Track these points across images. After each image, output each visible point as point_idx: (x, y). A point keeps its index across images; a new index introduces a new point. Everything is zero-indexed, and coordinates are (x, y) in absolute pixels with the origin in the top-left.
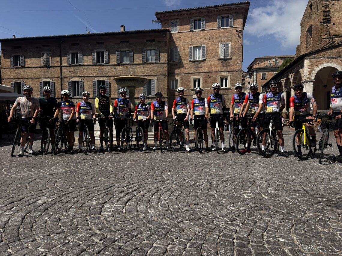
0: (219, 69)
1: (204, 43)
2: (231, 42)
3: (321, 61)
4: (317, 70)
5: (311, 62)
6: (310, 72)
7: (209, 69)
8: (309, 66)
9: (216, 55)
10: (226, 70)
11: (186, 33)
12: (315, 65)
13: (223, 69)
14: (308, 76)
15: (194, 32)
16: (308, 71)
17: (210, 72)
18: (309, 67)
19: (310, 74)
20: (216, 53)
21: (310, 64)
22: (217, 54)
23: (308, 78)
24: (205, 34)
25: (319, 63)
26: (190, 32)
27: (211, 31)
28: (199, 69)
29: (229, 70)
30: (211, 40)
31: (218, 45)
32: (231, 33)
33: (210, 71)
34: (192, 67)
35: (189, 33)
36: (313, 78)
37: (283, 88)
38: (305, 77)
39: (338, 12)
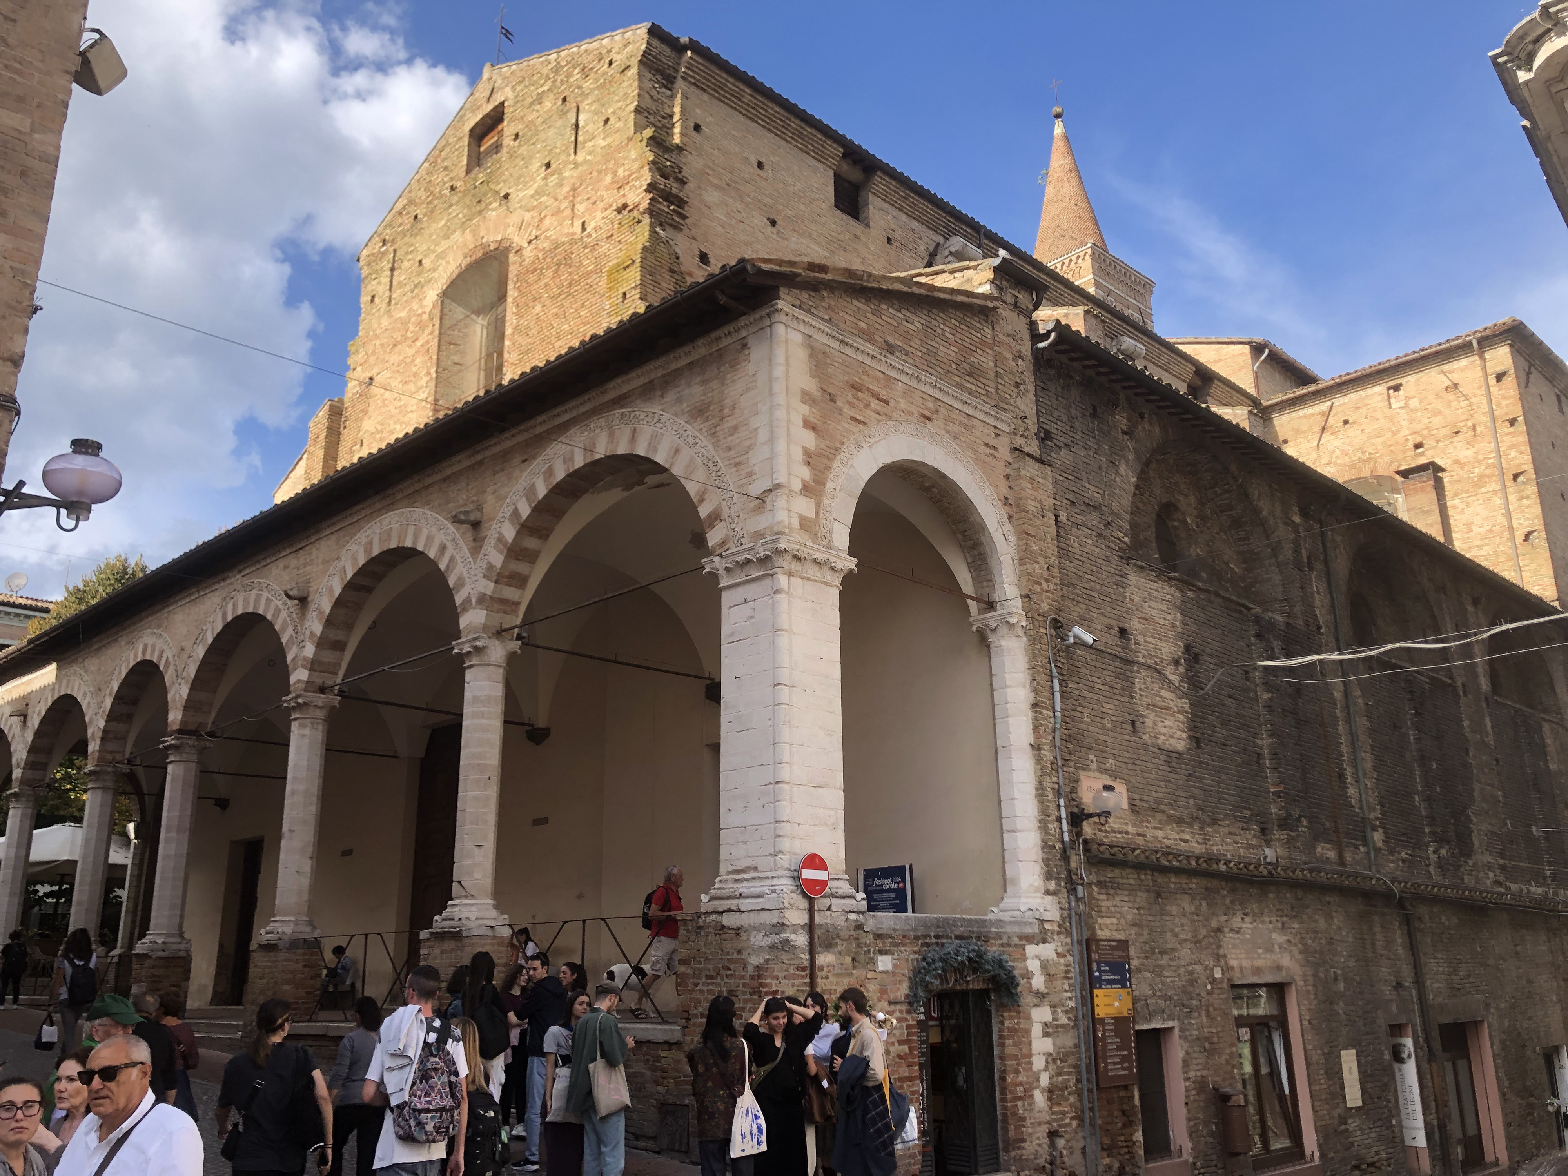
3: (883, 393)
4: (860, 462)
6: (817, 470)
12: (848, 411)
14: (806, 508)
16: (798, 455)
18: (805, 409)
19: (813, 490)
21: (812, 386)
23: (805, 524)
25: (875, 404)
36: (841, 537)
37: (299, 676)
38: (781, 501)
39: (718, 187)
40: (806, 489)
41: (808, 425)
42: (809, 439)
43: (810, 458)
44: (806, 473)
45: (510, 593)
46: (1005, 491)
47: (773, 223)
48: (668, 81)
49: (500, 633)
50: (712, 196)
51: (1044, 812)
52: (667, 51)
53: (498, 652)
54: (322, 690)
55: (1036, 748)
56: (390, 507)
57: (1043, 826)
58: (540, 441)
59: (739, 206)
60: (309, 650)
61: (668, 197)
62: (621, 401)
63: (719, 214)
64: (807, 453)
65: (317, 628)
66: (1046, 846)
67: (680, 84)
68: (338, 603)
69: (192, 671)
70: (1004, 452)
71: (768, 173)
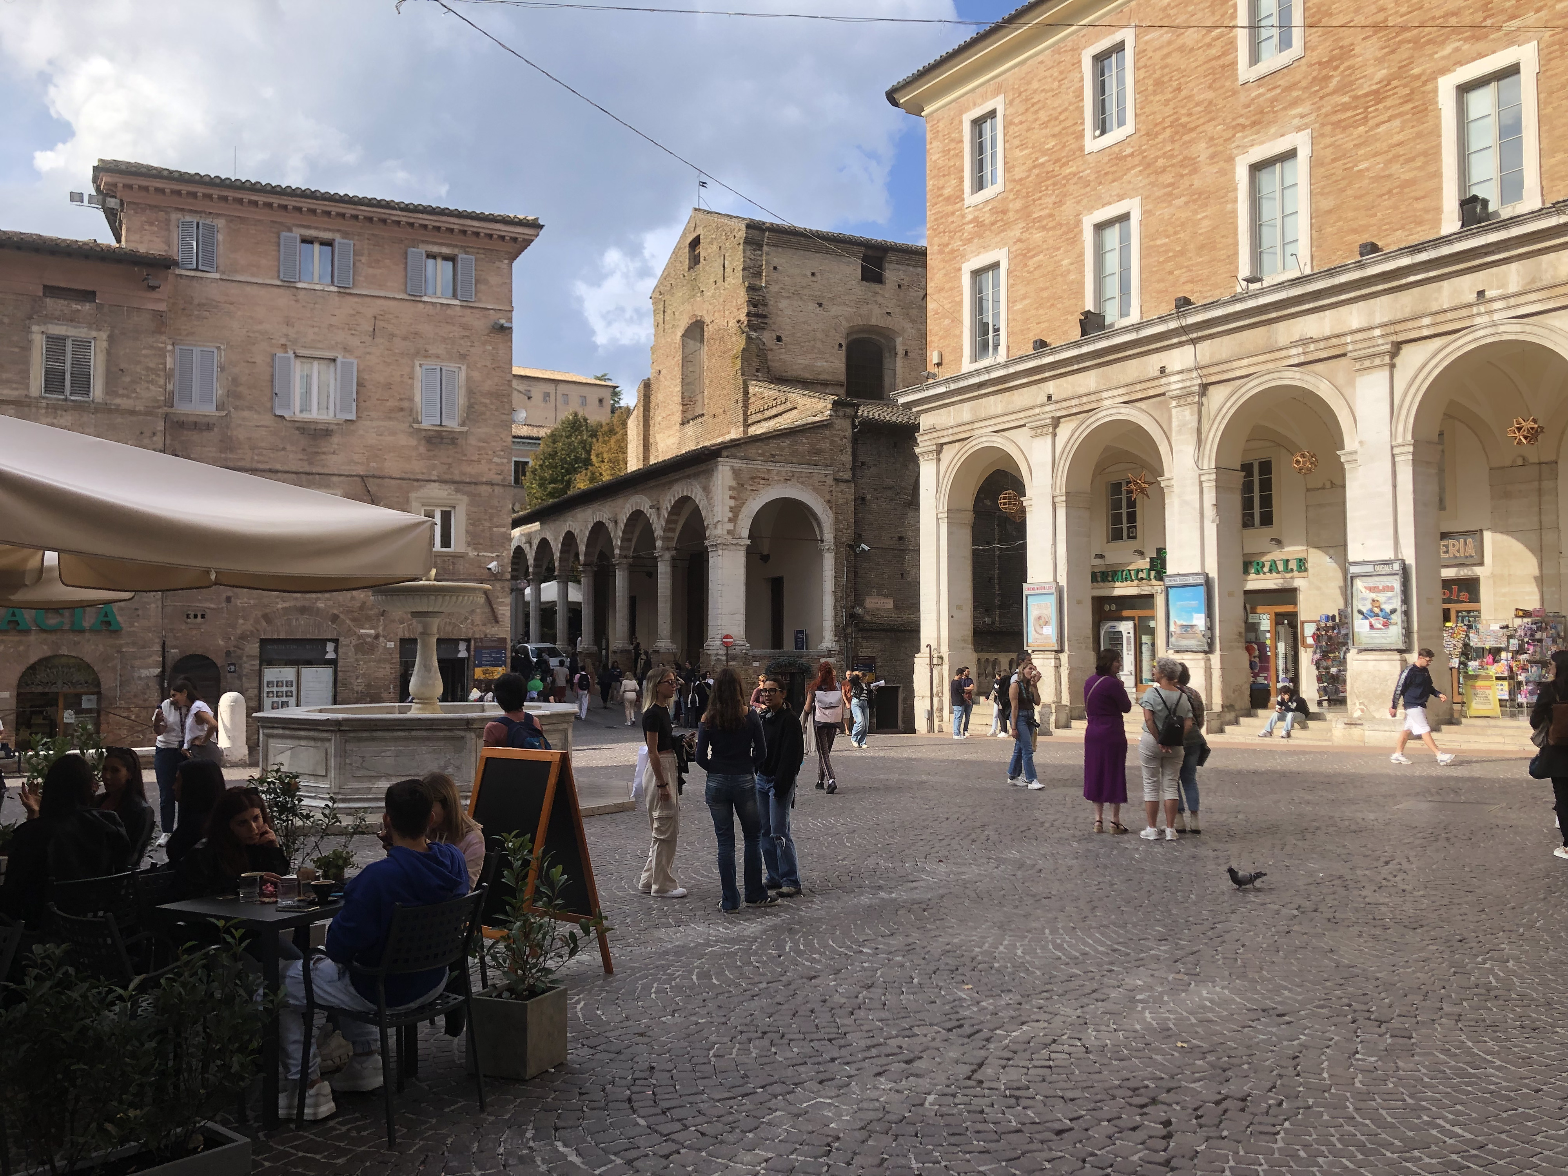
0: (417, 467)
1: (346, 349)
2: (468, 367)
3: (766, 477)
4: (754, 505)
5: (736, 473)
6: (735, 512)
7: (373, 464)
8: (731, 488)
9: (402, 409)
10: (447, 477)
11: (263, 292)
12: (749, 488)
13: (435, 473)
14: (730, 526)
15: (303, 293)
16: (727, 509)
17: (374, 476)
18: (730, 492)
19: (733, 520)
20: (401, 399)
21: (733, 483)
22: (406, 404)
23: (729, 532)
24: (353, 312)
25: (762, 482)
26: (281, 291)
27: (380, 302)
28: (324, 457)
29: (457, 478)
30: (379, 340)
31: (413, 367)
32: (465, 327)
33: (377, 473)
34: (289, 447)
35: (276, 290)
36: (745, 533)
37: (617, 551)
38: (719, 526)
39: (788, 297)
40: (730, 520)
41: (731, 497)
42: (732, 503)
43: (731, 509)
44: (730, 515)
45: (670, 535)
46: (828, 497)
47: (820, 305)
48: (760, 247)
49: (668, 549)
50: (783, 304)
51: (836, 614)
52: (757, 232)
53: (667, 555)
54: (625, 557)
55: (834, 592)
56: (636, 493)
57: (835, 620)
58: (671, 483)
59: (800, 303)
60: (619, 543)
61: (757, 315)
62: (688, 477)
63: (788, 312)
64: (731, 508)
65: (621, 534)
66: (836, 626)
67: (765, 248)
68: (626, 525)
69: (585, 540)
70: (830, 481)
71: (818, 277)
